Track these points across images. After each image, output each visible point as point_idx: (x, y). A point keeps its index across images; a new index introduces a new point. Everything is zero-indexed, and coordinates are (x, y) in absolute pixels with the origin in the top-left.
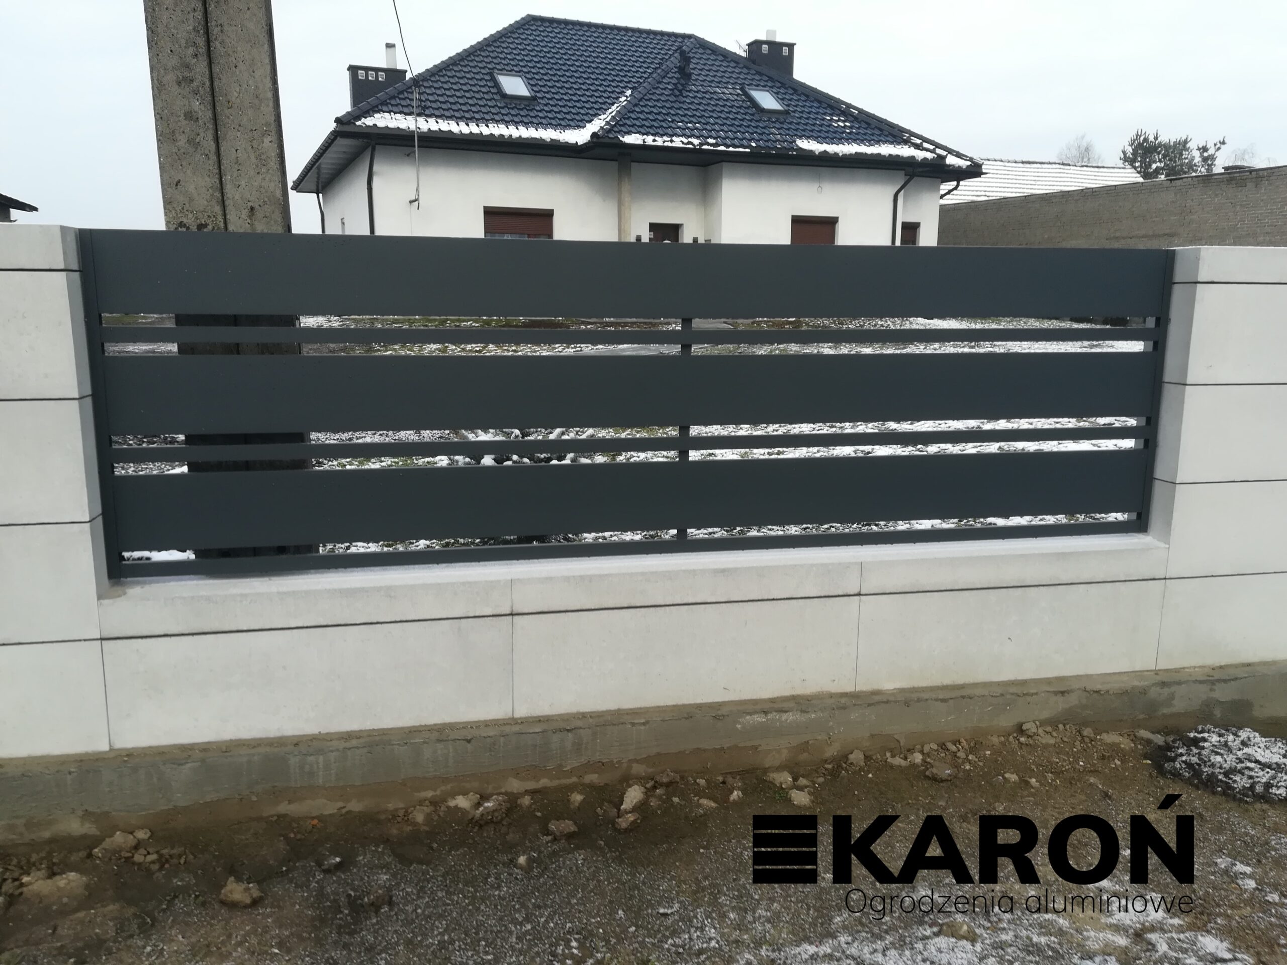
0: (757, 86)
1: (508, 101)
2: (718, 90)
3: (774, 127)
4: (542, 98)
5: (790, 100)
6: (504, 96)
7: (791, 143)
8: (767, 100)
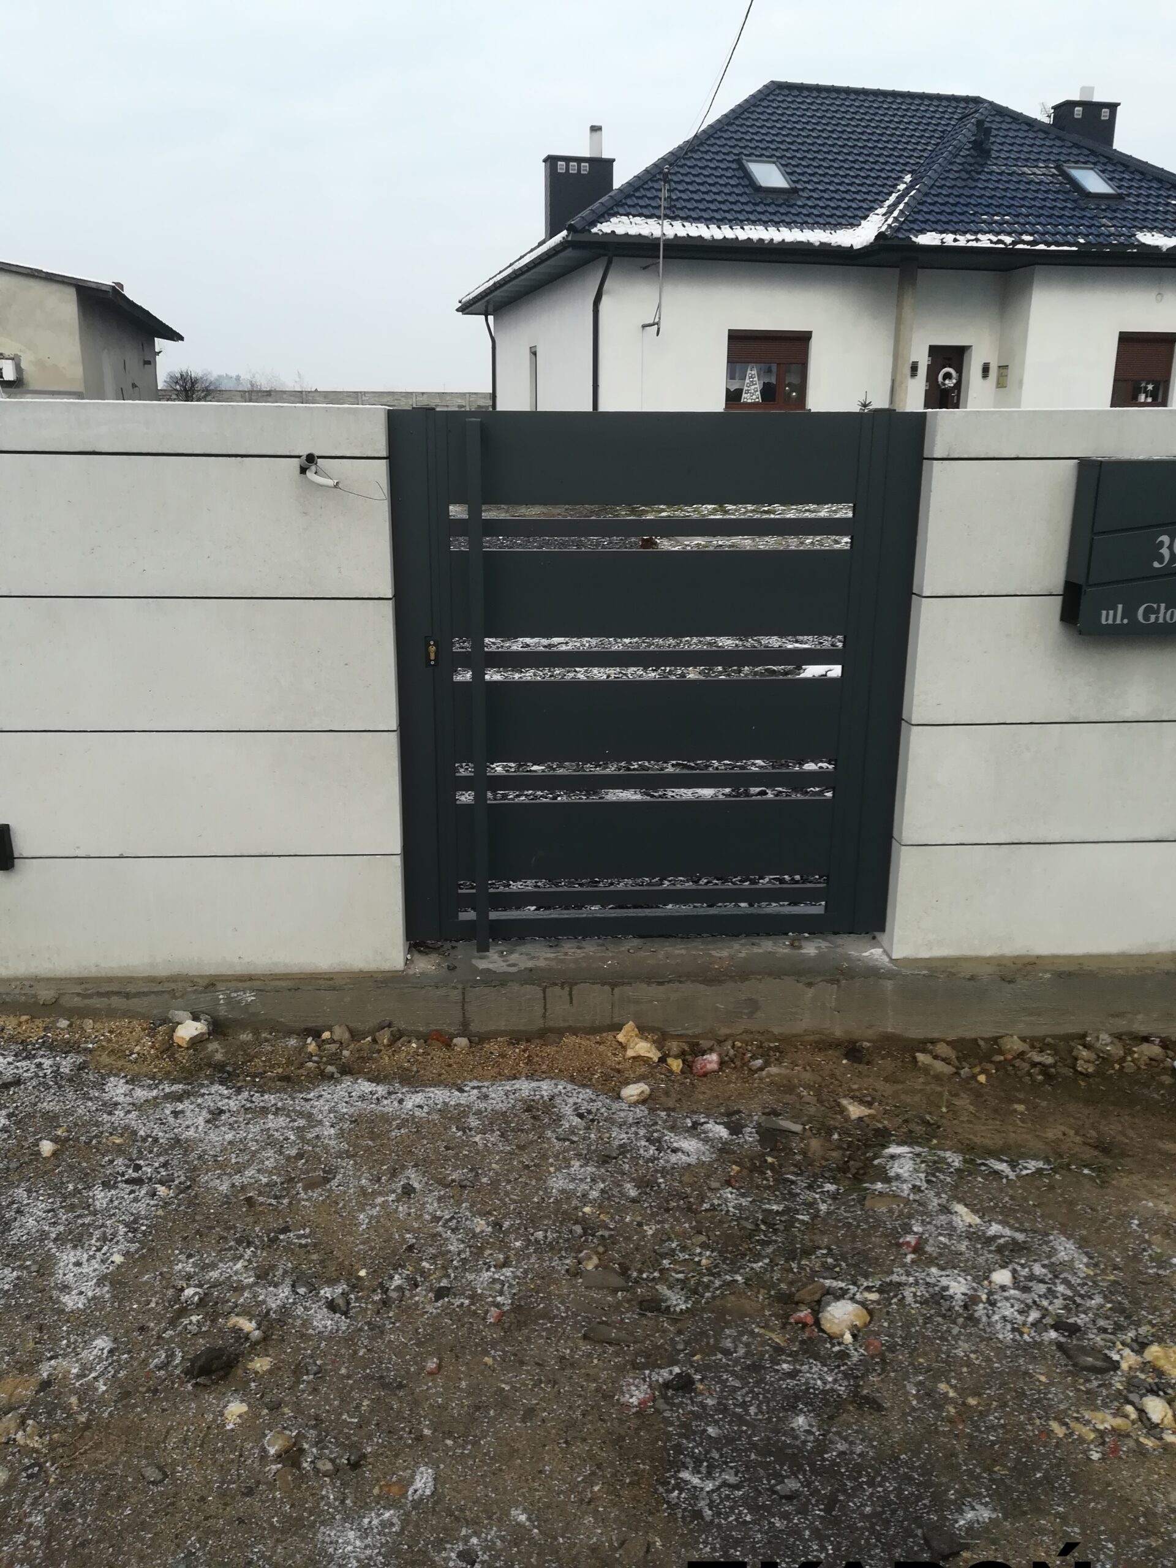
0: (1076, 162)
1: (763, 195)
2: (1025, 169)
3: (1105, 217)
4: (803, 190)
5: (1121, 180)
6: (759, 189)
7: (1130, 237)
8: (1093, 182)
